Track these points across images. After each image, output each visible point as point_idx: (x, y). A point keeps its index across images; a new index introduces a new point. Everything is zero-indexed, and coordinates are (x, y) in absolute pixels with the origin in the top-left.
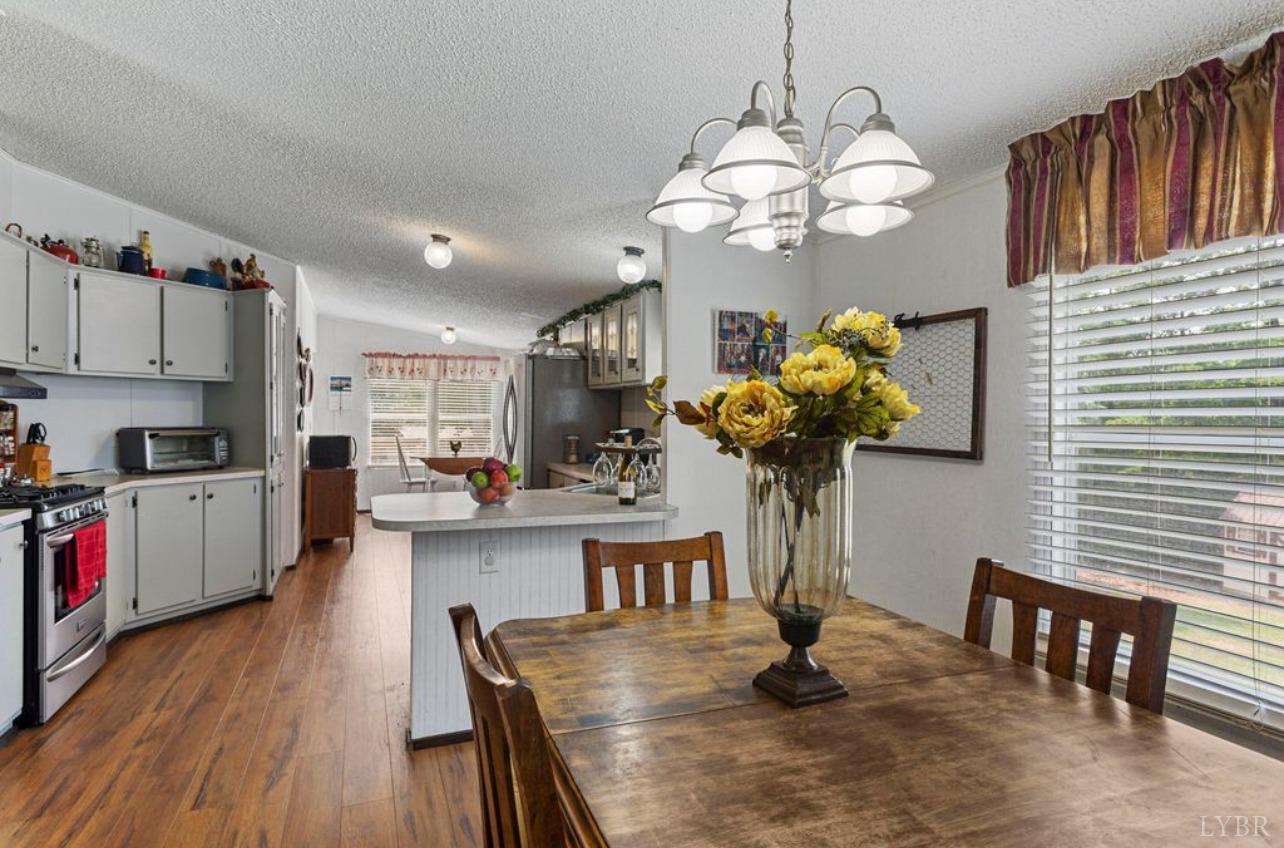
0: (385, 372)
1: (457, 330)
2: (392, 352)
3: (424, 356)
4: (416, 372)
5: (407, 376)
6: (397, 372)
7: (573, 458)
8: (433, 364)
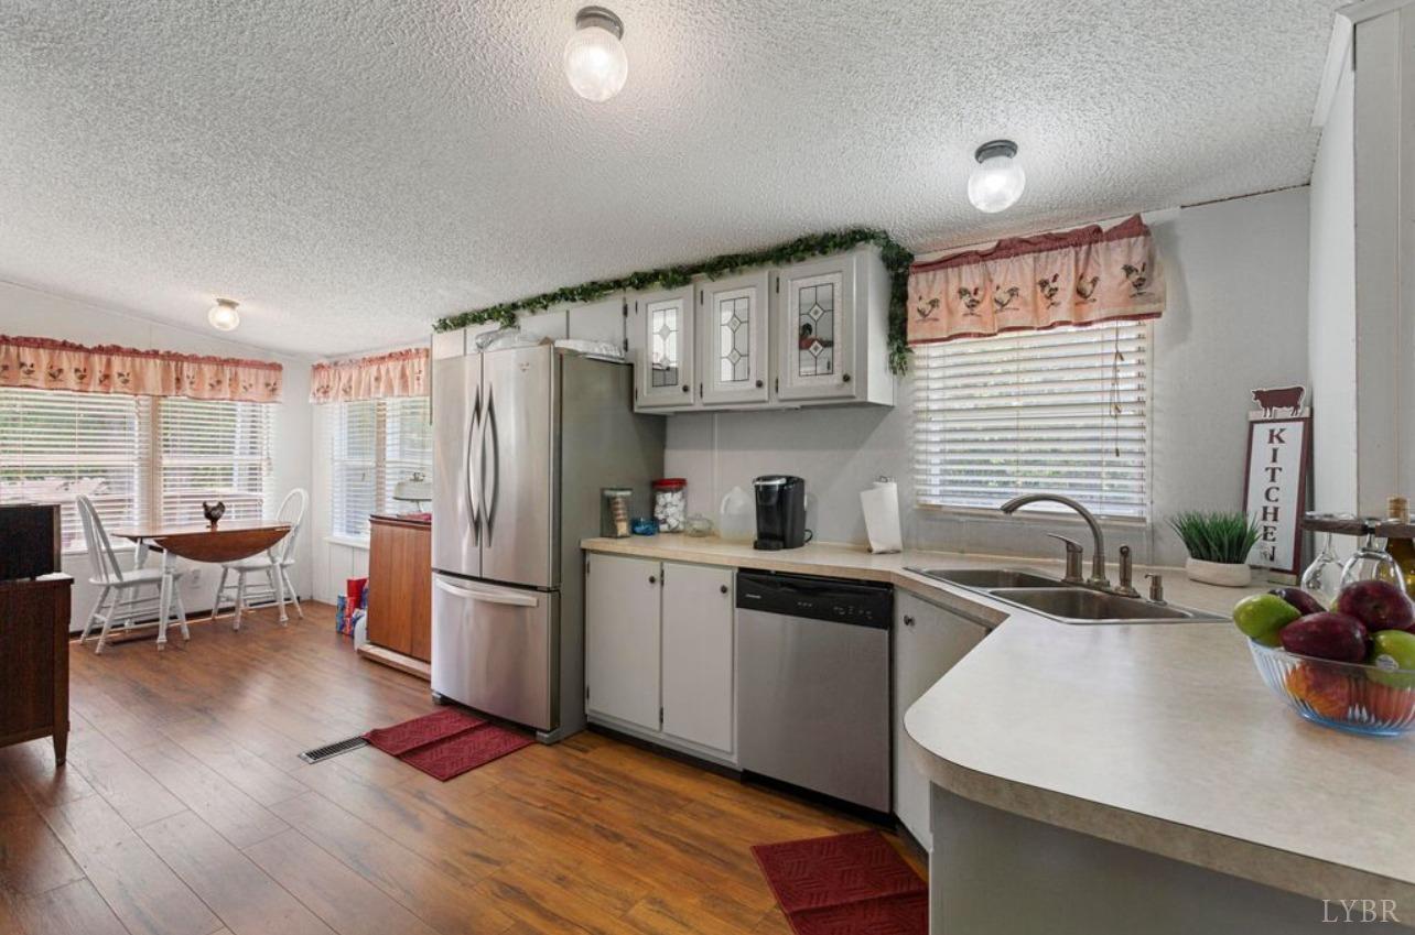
0: (41, 374)
1: (244, 307)
2: (60, 339)
3: (134, 353)
4: (117, 381)
5: (94, 385)
6: (71, 379)
7: (623, 528)
8: (153, 370)
